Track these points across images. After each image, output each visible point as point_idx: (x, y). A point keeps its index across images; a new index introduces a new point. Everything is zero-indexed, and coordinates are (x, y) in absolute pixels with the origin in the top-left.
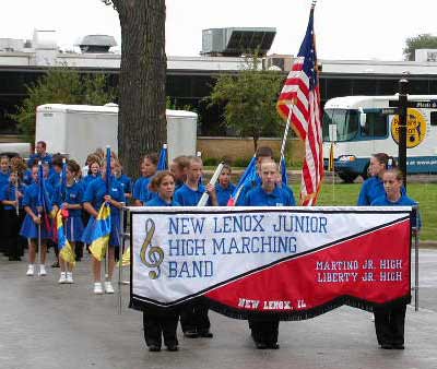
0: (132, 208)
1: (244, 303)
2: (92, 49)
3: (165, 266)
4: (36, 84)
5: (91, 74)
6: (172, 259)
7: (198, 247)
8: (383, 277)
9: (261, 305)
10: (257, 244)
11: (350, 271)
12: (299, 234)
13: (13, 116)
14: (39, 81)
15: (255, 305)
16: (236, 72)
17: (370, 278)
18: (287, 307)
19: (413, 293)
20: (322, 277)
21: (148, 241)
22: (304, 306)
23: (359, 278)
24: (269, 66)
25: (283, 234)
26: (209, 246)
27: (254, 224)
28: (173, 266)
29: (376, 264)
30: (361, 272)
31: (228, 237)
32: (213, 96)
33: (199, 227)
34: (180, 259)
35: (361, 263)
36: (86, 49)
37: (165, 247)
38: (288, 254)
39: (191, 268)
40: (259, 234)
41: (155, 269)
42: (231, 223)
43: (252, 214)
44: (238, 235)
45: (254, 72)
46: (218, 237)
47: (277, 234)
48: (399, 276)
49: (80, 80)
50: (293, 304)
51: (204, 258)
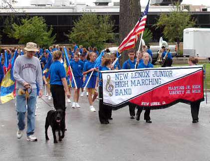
0: (101, 71)
1: (143, 103)
2: (101, 4)
3: (114, 91)
4: (78, 20)
5: (102, 16)
6: (116, 89)
7: (126, 84)
8: (193, 92)
9: (150, 104)
10: (147, 82)
11: (181, 90)
12: (162, 78)
13: (67, 35)
14: (79, 19)
15: (148, 104)
16: (169, 12)
17: (188, 92)
18: (159, 104)
19: (205, 97)
20: (171, 92)
21: (108, 83)
22: (165, 103)
23: (185, 93)
24: (183, 9)
25: (156, 78)
26: (130, 83)
27: (146, 74)
28: (117, 91)
29: (191, 87)
30: (185, 90)
31: (136, 80)
32: (158, 24)
33: (126, 77)
34: (119, 89)
35: (185, 87)
36: (98, 4)
37: (114, 85)
38: (158, 85)
39: (123, 92)
40: (148, 78)
41: (111, 93)
42: (137, 75)
43: (145, 71)
44: (140, 79)
45: (177, 12)
46: (133, 80)
47: (154, 78)
48: (199, 91)
49: (98, 18)
50: (161, 103)
51: (128, 88)
